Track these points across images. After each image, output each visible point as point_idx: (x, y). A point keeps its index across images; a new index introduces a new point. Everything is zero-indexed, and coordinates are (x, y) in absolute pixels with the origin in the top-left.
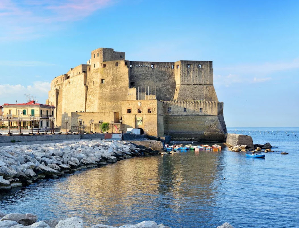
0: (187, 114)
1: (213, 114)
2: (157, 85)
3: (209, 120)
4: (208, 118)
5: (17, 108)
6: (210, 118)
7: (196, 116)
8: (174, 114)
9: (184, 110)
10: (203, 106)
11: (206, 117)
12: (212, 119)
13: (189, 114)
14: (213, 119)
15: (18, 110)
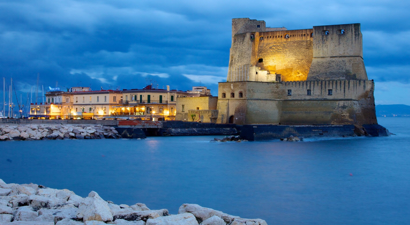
0: (311, 98)
1: (346, 98)
2: (289, 60)
3: (340, 106)
4: (339, 104)
5: (131, 94)
6: (341, 103)
7: (323, 100)
8: (294, 98)
9: (308, 93)
10: (333, 87)
11: (336, 102)
12: (344, 105)
13: (314, 98)
14: (346, 104)
15: (132, 96)
